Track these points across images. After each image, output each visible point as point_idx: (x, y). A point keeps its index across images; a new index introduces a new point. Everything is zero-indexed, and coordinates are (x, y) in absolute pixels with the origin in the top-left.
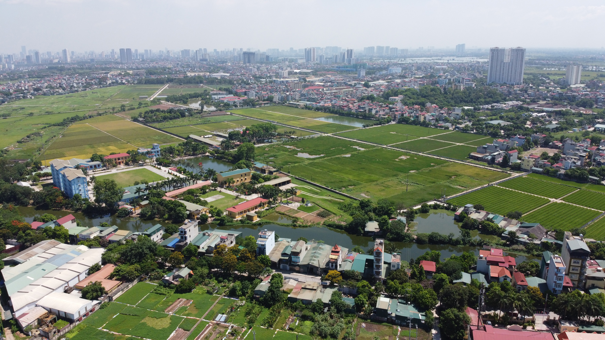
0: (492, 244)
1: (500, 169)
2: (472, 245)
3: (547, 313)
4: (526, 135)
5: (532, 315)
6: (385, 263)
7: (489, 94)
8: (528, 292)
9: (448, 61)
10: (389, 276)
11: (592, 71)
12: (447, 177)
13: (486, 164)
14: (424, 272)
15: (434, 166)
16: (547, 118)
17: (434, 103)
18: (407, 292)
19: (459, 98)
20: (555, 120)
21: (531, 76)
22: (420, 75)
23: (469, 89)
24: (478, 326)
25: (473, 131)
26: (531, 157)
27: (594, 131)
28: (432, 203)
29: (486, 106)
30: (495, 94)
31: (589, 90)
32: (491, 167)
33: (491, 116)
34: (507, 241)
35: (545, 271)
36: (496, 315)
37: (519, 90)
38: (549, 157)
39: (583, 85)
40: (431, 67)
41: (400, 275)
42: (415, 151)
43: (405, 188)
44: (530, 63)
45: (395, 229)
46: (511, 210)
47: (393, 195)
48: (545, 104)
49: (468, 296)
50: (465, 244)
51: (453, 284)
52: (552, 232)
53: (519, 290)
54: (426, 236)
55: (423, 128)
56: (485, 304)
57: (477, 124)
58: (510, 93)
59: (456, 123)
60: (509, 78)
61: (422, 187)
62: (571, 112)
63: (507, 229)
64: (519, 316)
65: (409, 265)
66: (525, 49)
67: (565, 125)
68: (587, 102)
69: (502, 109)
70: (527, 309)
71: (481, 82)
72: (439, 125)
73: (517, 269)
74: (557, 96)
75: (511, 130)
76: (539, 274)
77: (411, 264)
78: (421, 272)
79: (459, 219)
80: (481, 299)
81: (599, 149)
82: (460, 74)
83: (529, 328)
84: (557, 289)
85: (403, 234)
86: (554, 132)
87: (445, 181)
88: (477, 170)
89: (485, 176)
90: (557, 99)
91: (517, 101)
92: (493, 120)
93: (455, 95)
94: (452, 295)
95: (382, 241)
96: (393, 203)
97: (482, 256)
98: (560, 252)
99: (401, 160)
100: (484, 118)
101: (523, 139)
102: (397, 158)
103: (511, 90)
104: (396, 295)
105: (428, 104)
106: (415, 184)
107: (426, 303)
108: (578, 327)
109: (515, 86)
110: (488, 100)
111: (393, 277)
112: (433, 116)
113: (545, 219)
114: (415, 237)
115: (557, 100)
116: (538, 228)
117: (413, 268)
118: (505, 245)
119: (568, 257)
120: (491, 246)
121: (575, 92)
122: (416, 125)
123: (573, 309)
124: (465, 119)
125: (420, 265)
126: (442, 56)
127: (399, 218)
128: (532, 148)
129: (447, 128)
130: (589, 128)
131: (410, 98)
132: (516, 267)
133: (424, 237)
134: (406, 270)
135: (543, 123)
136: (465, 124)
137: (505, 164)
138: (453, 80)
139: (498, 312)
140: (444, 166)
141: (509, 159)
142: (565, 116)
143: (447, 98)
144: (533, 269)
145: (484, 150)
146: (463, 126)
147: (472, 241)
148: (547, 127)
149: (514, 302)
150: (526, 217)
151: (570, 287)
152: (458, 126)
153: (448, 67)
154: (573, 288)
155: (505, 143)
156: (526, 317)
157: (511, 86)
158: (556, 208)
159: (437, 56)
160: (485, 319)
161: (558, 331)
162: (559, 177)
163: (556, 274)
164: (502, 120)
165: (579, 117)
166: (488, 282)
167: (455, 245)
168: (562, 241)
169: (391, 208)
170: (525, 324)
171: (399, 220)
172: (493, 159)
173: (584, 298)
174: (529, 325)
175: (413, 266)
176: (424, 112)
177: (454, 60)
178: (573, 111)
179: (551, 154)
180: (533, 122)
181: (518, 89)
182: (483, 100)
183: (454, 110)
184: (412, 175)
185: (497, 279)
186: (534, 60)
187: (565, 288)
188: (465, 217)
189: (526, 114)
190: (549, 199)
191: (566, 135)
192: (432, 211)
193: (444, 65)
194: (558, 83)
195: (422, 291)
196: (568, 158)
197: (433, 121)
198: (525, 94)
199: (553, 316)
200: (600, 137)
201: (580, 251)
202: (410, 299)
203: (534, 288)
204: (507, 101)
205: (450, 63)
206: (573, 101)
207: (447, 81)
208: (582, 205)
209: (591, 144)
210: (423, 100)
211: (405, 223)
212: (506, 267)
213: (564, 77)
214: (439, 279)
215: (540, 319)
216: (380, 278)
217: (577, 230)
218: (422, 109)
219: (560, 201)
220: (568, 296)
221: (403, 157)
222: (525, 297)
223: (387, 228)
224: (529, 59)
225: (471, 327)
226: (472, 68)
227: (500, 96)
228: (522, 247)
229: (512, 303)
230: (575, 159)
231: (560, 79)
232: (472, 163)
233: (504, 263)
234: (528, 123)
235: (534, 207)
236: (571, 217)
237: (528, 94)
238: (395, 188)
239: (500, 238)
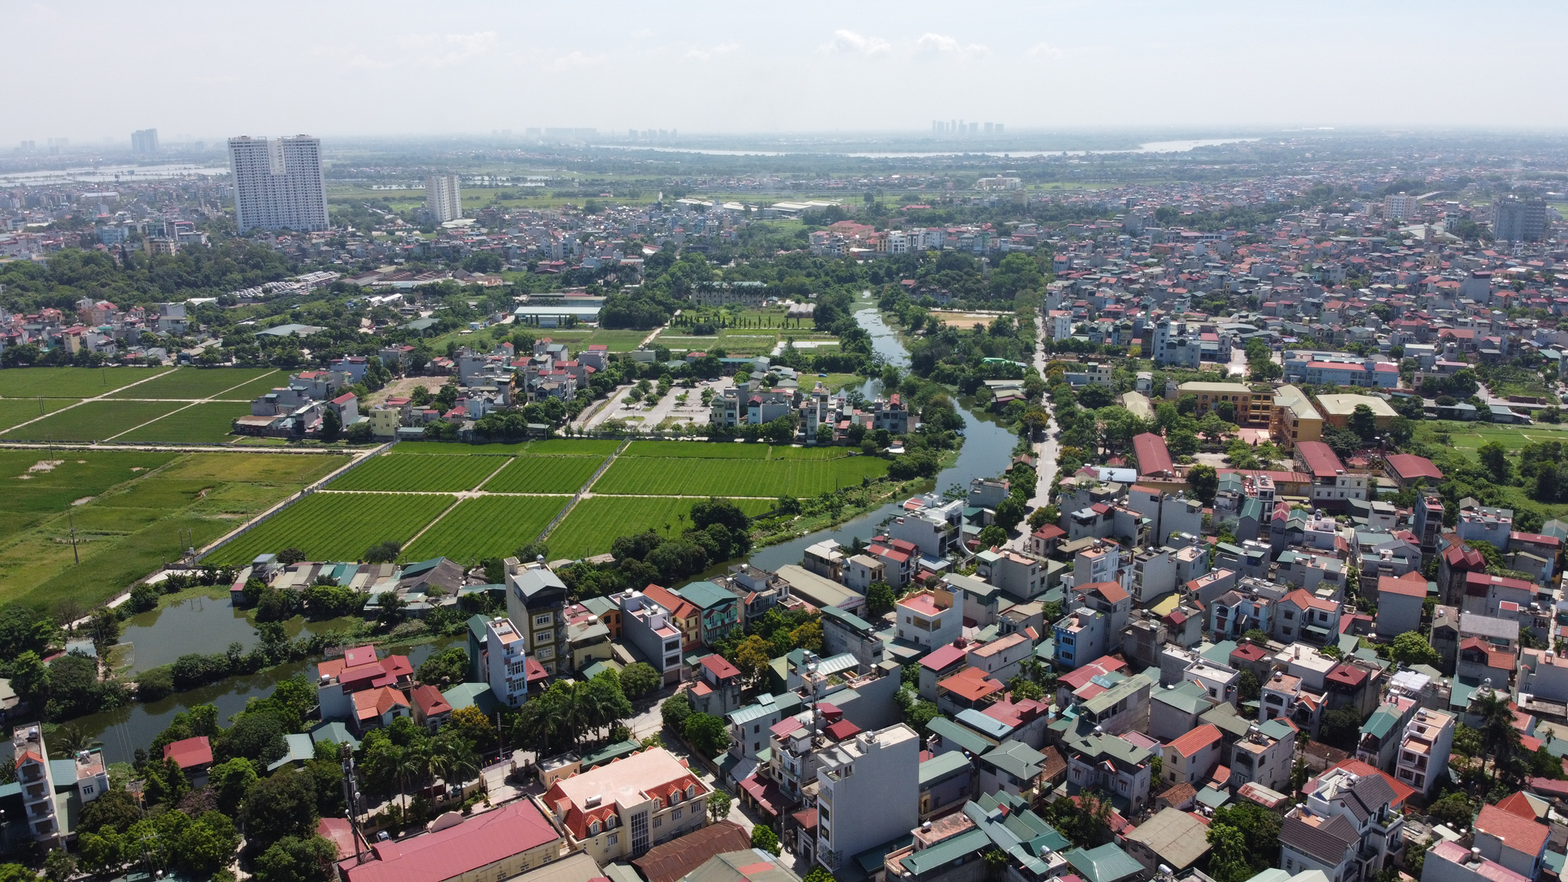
0: (344, 640)
1: (321, 447)
2: (296, 657)
3: (508, 756)
4: (366, 352)
5: (476, 775)
6: (59, 790)
7: (250, 258)
8: (455, 724)
9: (116, 176)
10: (81, 822)
11: (482, 186)
12: (185, 496)
13: (283, 441)
14: (182, 773)
15: (141, 474)
16: (407, 306)
17: (102, 298)
18: (147, 848)
19: (170, 277)
20: (426, 308)
21: (347, 207)
22: (41, 220)
23: (192, 250)
24: (358, 854)
25: (231, 361)
26: (390, 403)
27: (517, 322)
28: (161, 577)
29: (250, 292)
30: (266, 257)
31: (484, 230)
32: (299, 447)
33: (268, 316)
34: (380, 621)
35: (482, 661)
36: (394, 811)
37: (326, 244)
38: (432, 396)
39: (469, 222)
40: (69, 197)
41: (115, 806)
42: (76, 442)
43: (69, 554)
44: (338, 173)
45: (66, 683)
46: (372, 542)
47: (36, 585)
48: (395, 272)
49: (316, 790)
50: (275, 660)
51: (269, 774)
52: (478, 568)
53: (435, 728)
54: (165, 673)
55: (83, 372)
56: (362, 793)
57: (237, 340)
58: (304, 253)
59: (178, 344)
60: (294, 214)
61: (121, 539)
62: (458, 287)
63: (372, 591)
64: (449, 788)
65: (133, 772)
66: (318, 141)
67: (451, 318)
68: (486, 259)
69: (294, 295)
70: (462, 765)
71: (223, 228)
72: (129, 356)
73: (418, 679)
74: (418, 251)
75: (328, 345)
76: (470, 675)
77: (138, 765)
78: (173, 778)
79: (244, 601)
80: (350, 785)
81: (534, 362)
82: (160, 210)
83: (478, 808)
84: (516, 694)
85: (94, 690)
86: (430, 336)
87: (183, 509)
88: (263, 462)
89: (289, 473)
90: (419, 259)
91: (325, 270)
92: (277, 325)
93: (158, 270)
94: (273, 805)
95: (34, 729)
96: (41, 610)
97: (326, 676)
98: (504, 608)
99: (37, 474)
100: (251, 323)
101: (362, 363)
102: (24, 469)
103: (305, 246)
104: (115, 867)
105: (85, 303)
106: (99, 537)
107: (209, 853)
108: (579, 763)
109: (314, 234)
110: (252, 274)
111: (93, 820)
112: (105, 333)
113: (456, 542)
114: (134, 686)
115: (421, 259)
116: (445, 567)
117: (147, 773)
118: (376, 632)
119: (524, 615)
120: (345, 644)
121: (455, 238)
122: (61, 365)
123: (560, 725)
124: (200, 332)
125: (165, 759)
126: (97, 164)
127: (72, 645)
128: (388, 382)
129: (155, 363)
130: (504, 317)
131: (24, 289)
132: (414, 677)
133: (158, 678)
134: (129, 788)
135: (401, 319)
136: (204, 345)
137: (331, 432)
138: (143, 228)
139: (398, 800)
140: (172, 469)
141: (339, 418)
142: (446, 297)
143: (138, 280)
144: (455, 668)
145: (269, 406)
146: (198, 350)
147: (294, 646)
148: (411, 326)
149: (429, 761)
150: (410, 550)
151: (541, 680)
152: (185, 351)
153: (121, 194)
154: (550, 679)
155: (320, 381)
156: (465, 785)
157: (303, 235)
158: (473, 511)
159: (80, 165)
160: (370, 831)
161: (540, 787)
162: (465, 439)
163: (507, 661)
164: (300, 323)
165: (477, 294)
166: (357, 738)
167: (251, 673)
168: (503, 582)
169: (40, 623)
170: (466, 802)
171: (75, 653)
172: (300, 424)
173: (578, 693)
174: (476, 801)
175: (146, 768)
176: (76, 326)
177: (132, 173)
178: (462, 283)
179: (435, 390)
180: (378, 318)
181: (323, 240)
182: (237, 276)
183: (164, 310)
184: (82, 513)
185: (376, 721)
186: (344, 166)
187: (533, 685)
188: (259, 591)
189: (355, 300)
190: (454, 494)
191: (458, 341)
192: (164, 600)
193: (107, 190)
194: (412, 219)
195: (188, 826)
196: (475, 393)
197: (109, 348)
198: (341, 252)
199: (522, 758)
200: (532, 336)
201: (545, 594)
202: (161, 861)
203: (467, 709)
204: (302, 273)
205: (124, 183)
206: (455, 260)
207: (126, 232)
208: (527, 492)
209: (516, 354)
210: (66, 291)
211: (94, 655)
212: (391, 685)
213: (423, 206)
214: (229, 775)
215: (495, 778)
216: (56, 838)
217: (528, 548)
218: (67, 316)
219: (480, 494)
220: (544, 701)
221: (44, 466)
222: (449, 737)
223: (43, 687)
224: (334, 166)
225: (341, 864)
226: (189, 194)
227: (281, 261)
228: (417, 624)
229: (426, 764)
230: (490, 392)
231: (415, 210)
232: (248, 447)
233: (383, 675)
234: (365, 322)
235: (425, 522)
236: (511, 523)
237: (349, 252)
238: (39, 563)
239: (362, 619)
